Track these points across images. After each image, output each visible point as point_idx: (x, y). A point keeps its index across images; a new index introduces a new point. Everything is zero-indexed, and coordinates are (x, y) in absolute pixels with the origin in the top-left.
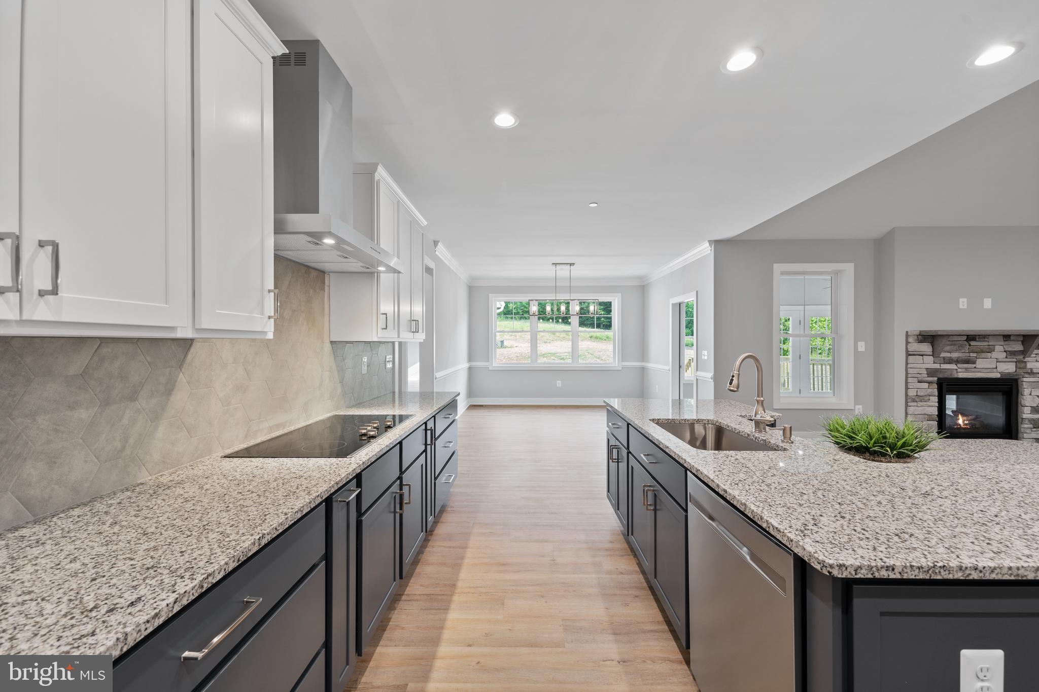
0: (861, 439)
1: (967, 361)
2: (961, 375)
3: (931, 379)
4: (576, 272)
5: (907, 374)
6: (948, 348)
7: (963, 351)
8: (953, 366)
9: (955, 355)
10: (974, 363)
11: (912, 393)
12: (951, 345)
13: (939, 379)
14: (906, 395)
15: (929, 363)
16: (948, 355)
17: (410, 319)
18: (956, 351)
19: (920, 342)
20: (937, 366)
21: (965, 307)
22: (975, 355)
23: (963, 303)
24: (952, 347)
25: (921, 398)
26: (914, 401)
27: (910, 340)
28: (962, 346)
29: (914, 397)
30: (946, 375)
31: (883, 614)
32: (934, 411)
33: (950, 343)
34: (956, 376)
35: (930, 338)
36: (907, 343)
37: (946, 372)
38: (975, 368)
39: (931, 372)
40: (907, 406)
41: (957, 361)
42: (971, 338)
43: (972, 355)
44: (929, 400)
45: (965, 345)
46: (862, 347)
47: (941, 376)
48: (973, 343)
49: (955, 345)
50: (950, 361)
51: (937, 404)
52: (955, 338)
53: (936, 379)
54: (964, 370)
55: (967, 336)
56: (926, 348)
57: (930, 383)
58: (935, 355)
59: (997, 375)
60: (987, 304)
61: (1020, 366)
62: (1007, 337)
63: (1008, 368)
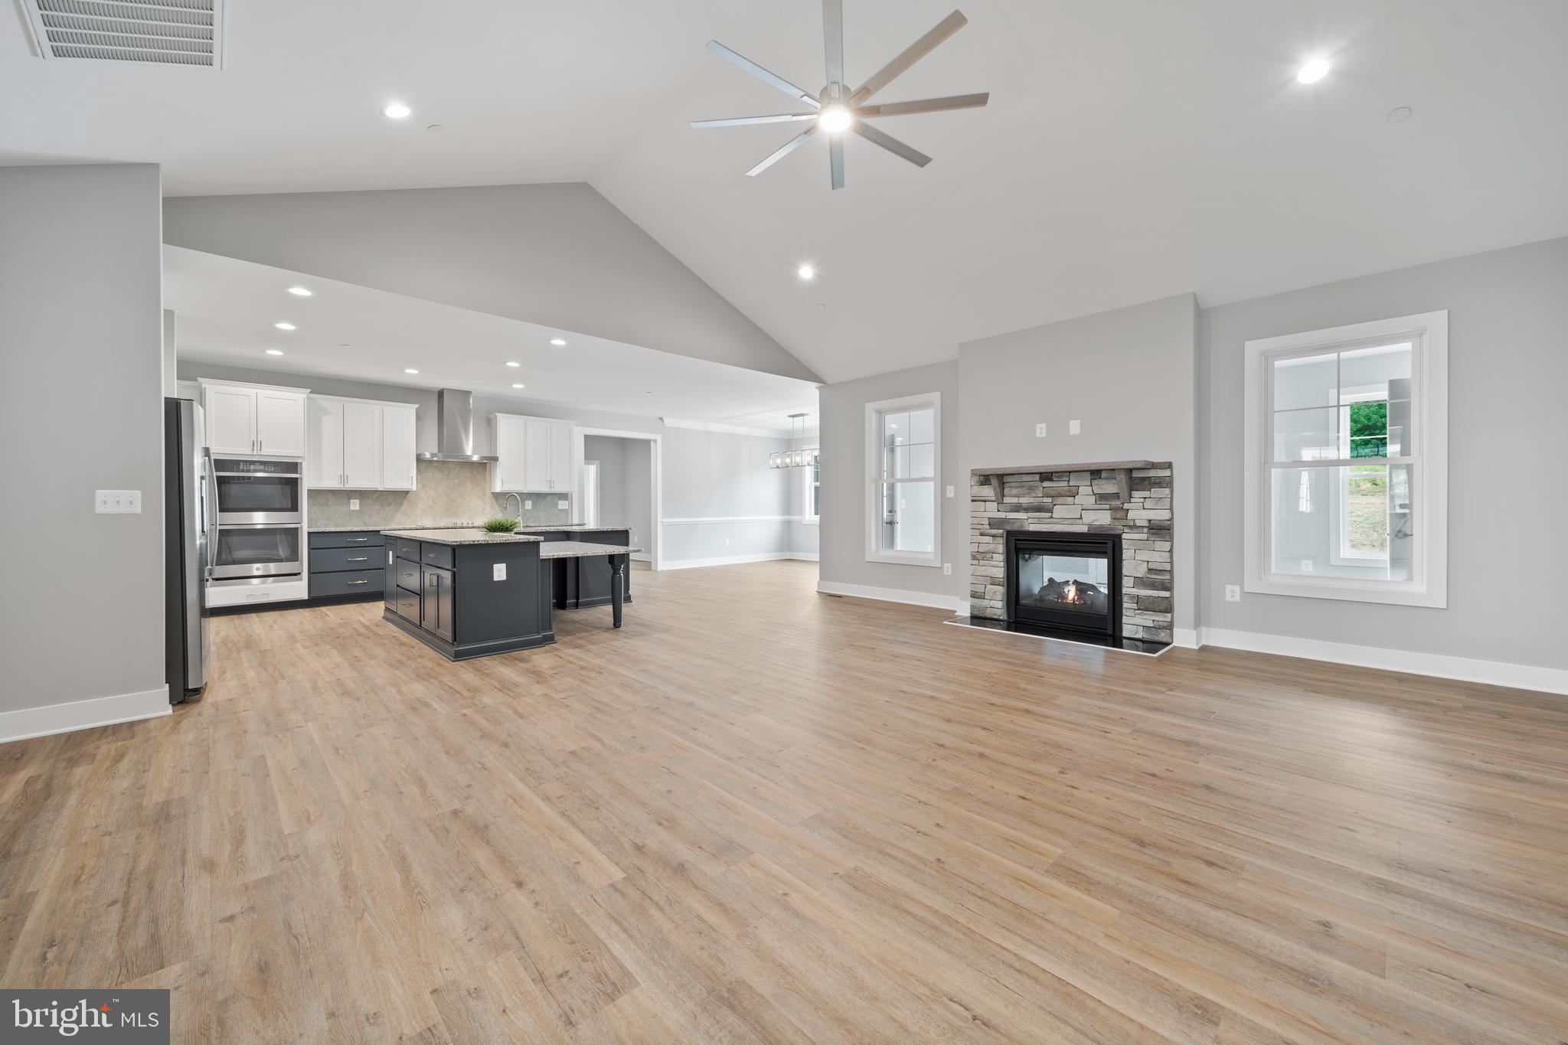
1: (1039, 509)
2: (1032, 528)
3: (995, 531)
5: (972, 524)
6: (1015, 491)
7: (1034, 495)
8: (1023, 516)
9: (1024, 501)
10: (1051, 511)
12: (1018, 487)
13: (1006, 532)
14: (970, 551)
15: (992, 511)
16: (1015, 500)
18: (1023, 495)
19: (982, 484)
20: (1002, 515)
21: (1044, 435)
22: (1049, 500)
23: (1041, 430)
24: (1020, 489)
25: (984, 555)
27: (973, 482)
28: (1031, 488)
29: (975, 554)
30: (1015, 527)
33: (1018, 484)
34: (1027, 529)
35: (985, 479)
37: (1015, 523)
38: (1051, 517)
39: (994, 523)
40: (970, 564)
41: (1027, 510)
42: (1046, 476)
43: (1046, 500)
44: (992, 557)
45: (1037, 487)
46: (951, 489)
47: (1009, 528)
48: (1046, 484)
49: (1023, 487)
50: (1018, 508)
51: (1002, 564)
52: (1025, 478)
53: (1001, 531)
54: (1036, 521)
55: (1041, 473)
56: (988, 492)
57: (994, 536)
58: (1000, 502)
59: (1084, 529)
60: (1075, 427)
61: (1120, 514)
62: (1096, 473)
63: (1102, 519)
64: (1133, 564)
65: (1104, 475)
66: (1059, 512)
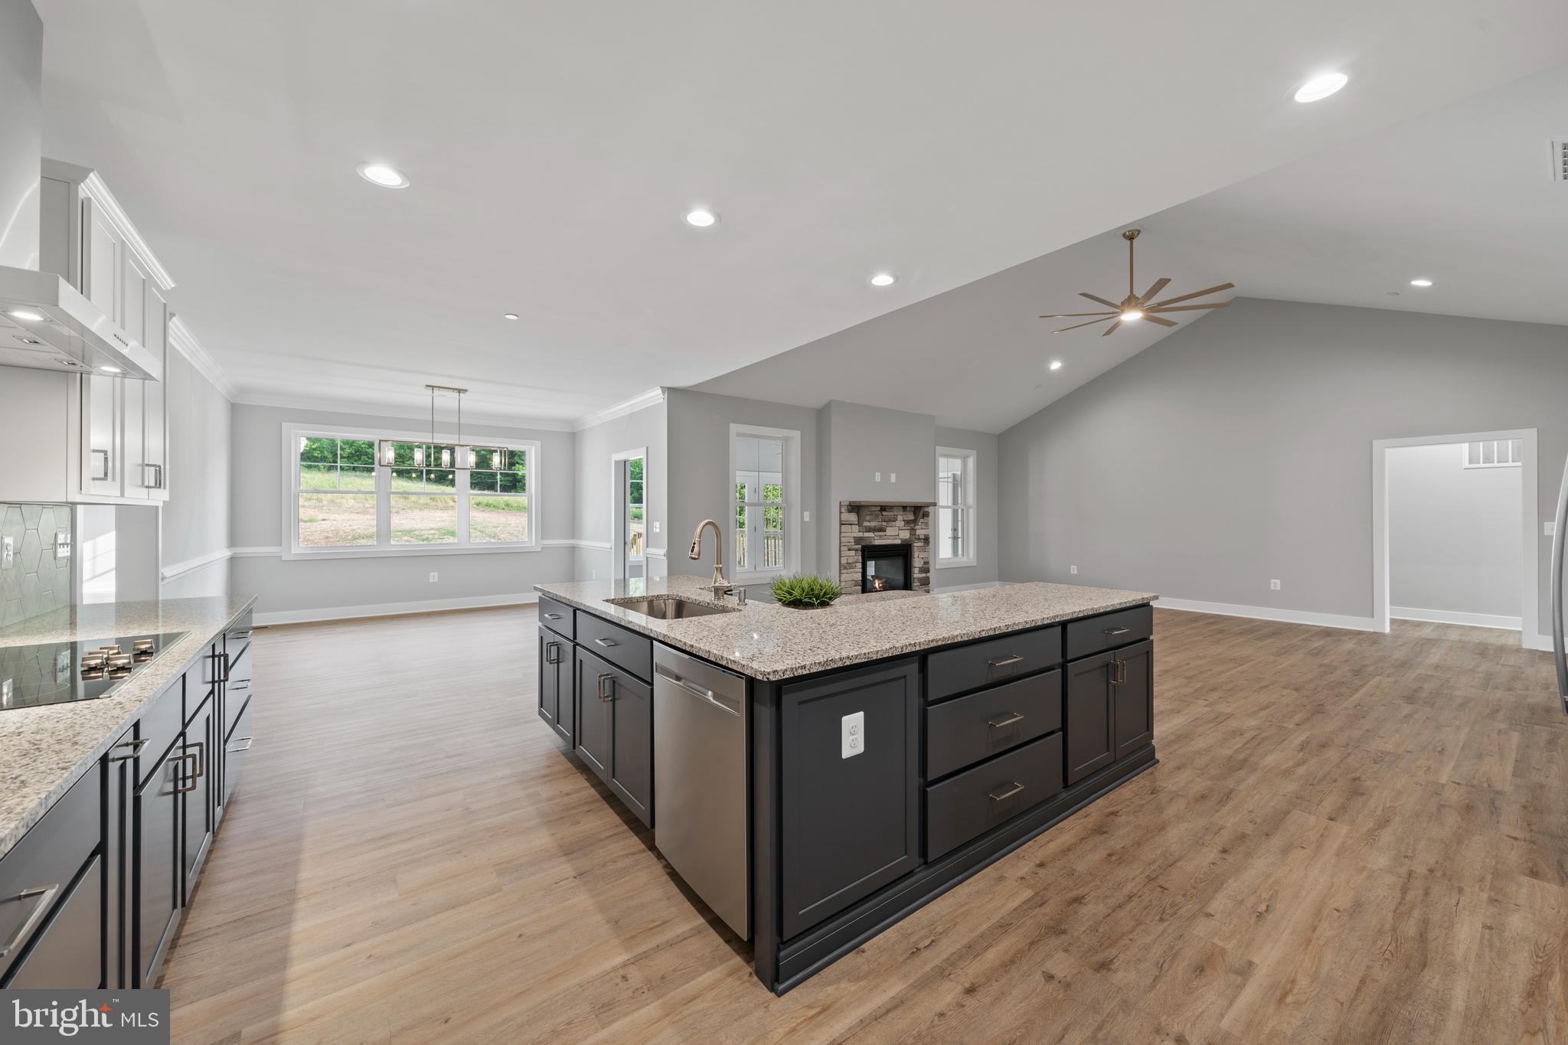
0: (797, 593)
1: (881, 530)
2: (878, 542)
3: (857, 547)
4: (468, 402)
5: (840, 543)
6: (868, 517)
7: (878, 520)
8: (871, 535)
9: (873, 524)
10: (885, 531)
11: (844, 561)
12: (870, 515)
13: (863, 547)
14: (840, 563)
15: (855, 532)
16: (868, 524)
17: (140, 462)
18: (873, 520)
19: (850, 512)
20: (861, 535)
21: (879, 480)
22: (885, 524)
23: (878, 476)
25: (850, 565)
26: (845, 568)
27: (843, 510)
28: (877, 516)
29: (845, 565)
30: (867, 543)
31: (800, 703)
32: (859, 577)
33: (870, 513)
34: (873, 543)
35: (856, 508)
36: (841, 513)
37: (867, 540)
38: (885, 535)
39: (858, 540)
40: (840, 573)
41: (874, 530)
42: (883, 508)
43: (883, 523)
44: (856, 566)
45: (879, 514)
46: (807, 514)
47: (864, 544)
48: (884, 513)
49: (873, 514)
50: (869, 530)
51: (861, 570)
52: (873, 508)
53: (860, 546)
54: (878, 538)
55: (881, 506)
56: (853, 517)
57: (856, 550)
58: (859, 524)
59: (898, 542)
60: (893, 478)
61: (913, 532)
62: (904, 508)
63: (905, 535)
64: (917, 562)
65: (908, 509)
66: (890, 531)
